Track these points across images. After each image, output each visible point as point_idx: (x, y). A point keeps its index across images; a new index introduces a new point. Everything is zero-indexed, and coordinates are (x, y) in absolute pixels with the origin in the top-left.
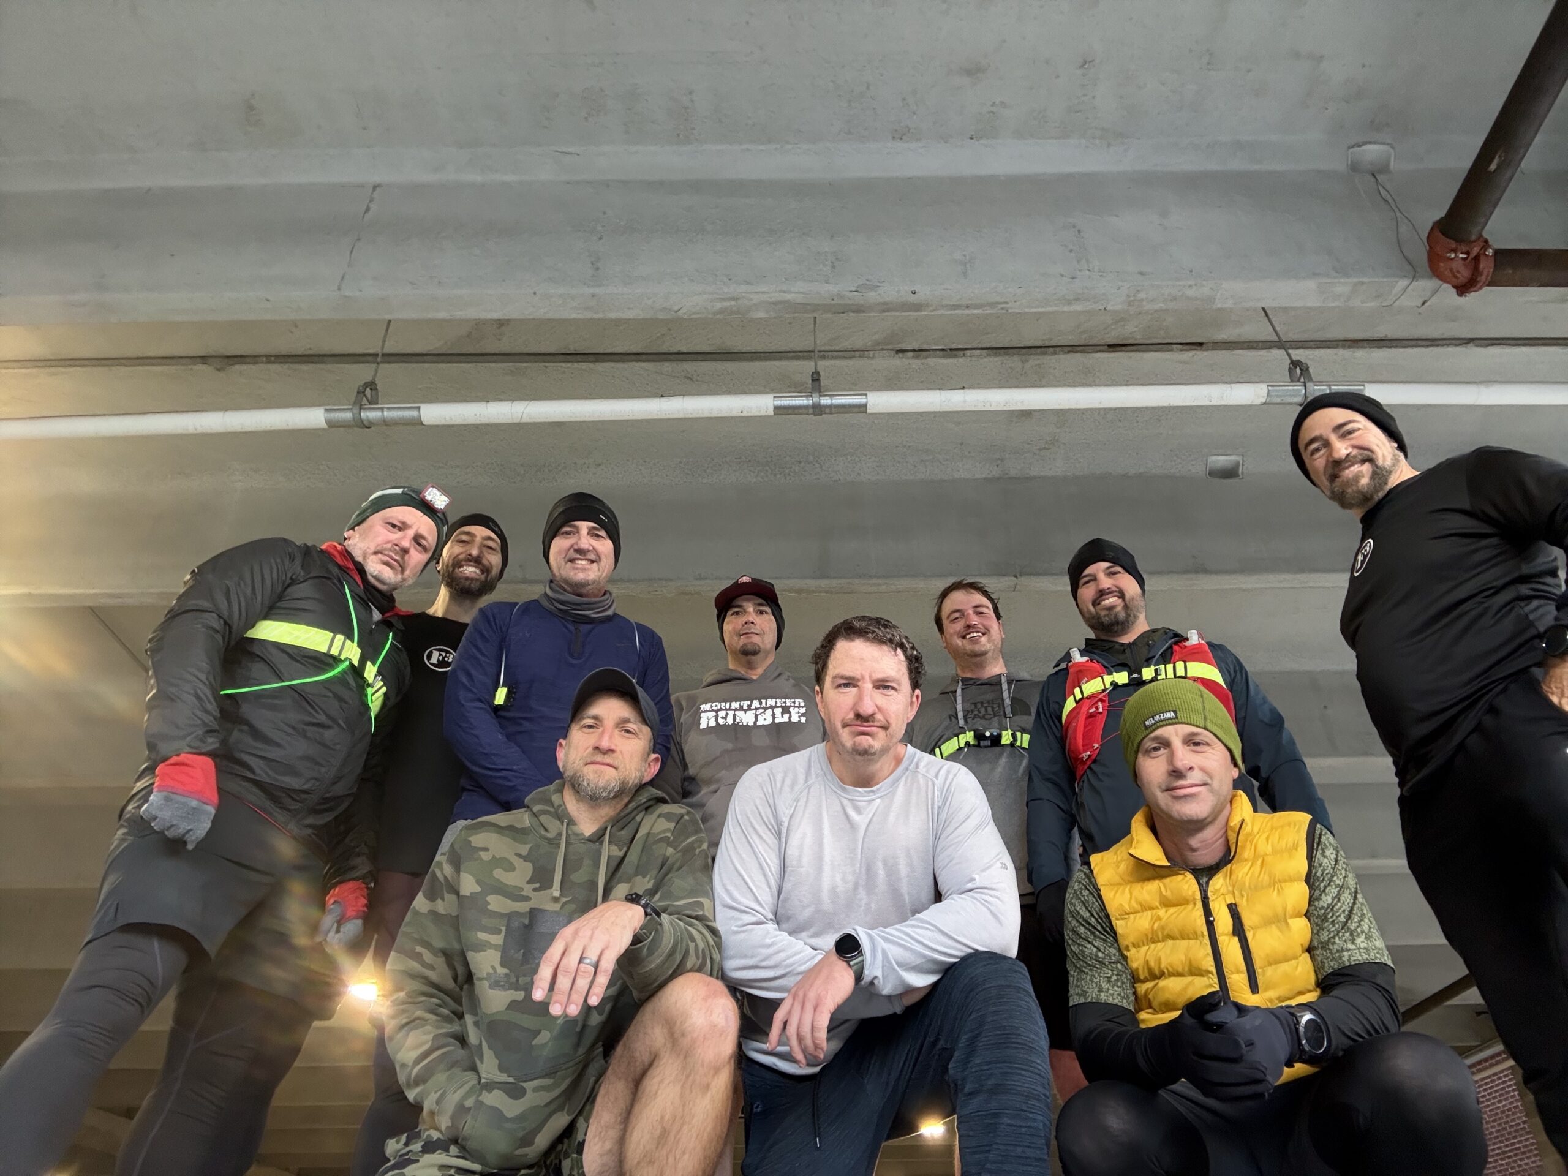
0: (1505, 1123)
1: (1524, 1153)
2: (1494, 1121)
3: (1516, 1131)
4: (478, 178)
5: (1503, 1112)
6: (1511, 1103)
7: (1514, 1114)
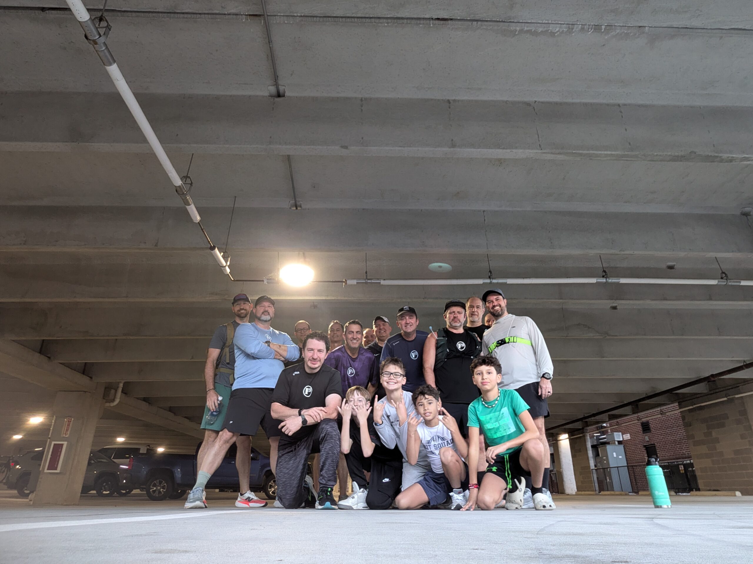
0: (664, 424)
1: (669, 434)
2: (659, 423)
3: (667, 427)
4: (511, 209)
5: (663, 420)
6: (667, 418)
7: (667, 421)
